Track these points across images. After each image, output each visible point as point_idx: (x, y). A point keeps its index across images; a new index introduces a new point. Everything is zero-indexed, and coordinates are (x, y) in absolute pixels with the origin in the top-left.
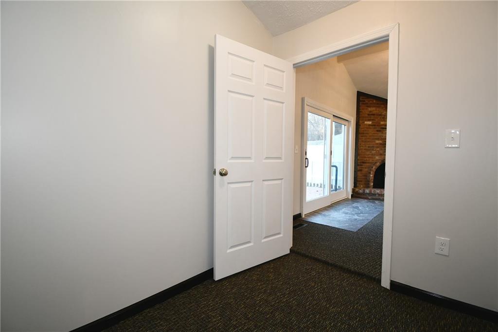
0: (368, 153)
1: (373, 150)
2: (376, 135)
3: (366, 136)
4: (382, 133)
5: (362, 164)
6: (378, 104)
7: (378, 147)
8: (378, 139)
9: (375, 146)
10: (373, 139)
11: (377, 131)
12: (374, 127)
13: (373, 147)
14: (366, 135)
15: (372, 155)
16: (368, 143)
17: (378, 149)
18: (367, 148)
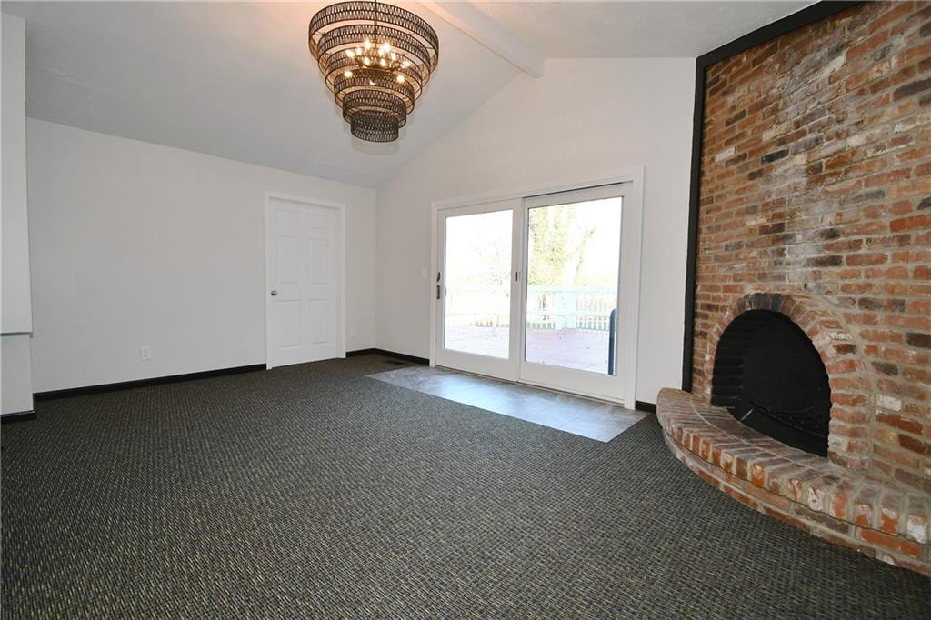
0: (722, 272)
1: (737, 258)
2: (748, 194)
3: (719, 208)
4: (768, 181)
5: (707, 312)
6: (755, 63)
7: (751, 246)
8: (752, 211)
9: (745, 240)
10: (739, 213)
11: (752, 176)
12: (740, 164)
13: (739, 246)
14: (718, 203)
15: (736, 278)
16: (725, 233)
17: (755, 253)
18: (722, 252)
